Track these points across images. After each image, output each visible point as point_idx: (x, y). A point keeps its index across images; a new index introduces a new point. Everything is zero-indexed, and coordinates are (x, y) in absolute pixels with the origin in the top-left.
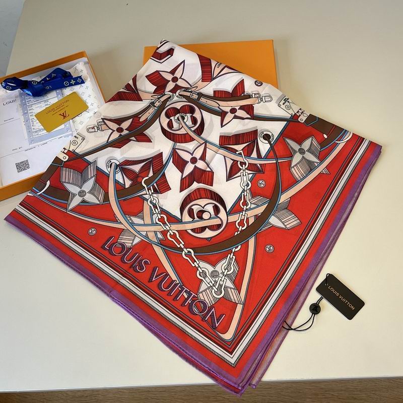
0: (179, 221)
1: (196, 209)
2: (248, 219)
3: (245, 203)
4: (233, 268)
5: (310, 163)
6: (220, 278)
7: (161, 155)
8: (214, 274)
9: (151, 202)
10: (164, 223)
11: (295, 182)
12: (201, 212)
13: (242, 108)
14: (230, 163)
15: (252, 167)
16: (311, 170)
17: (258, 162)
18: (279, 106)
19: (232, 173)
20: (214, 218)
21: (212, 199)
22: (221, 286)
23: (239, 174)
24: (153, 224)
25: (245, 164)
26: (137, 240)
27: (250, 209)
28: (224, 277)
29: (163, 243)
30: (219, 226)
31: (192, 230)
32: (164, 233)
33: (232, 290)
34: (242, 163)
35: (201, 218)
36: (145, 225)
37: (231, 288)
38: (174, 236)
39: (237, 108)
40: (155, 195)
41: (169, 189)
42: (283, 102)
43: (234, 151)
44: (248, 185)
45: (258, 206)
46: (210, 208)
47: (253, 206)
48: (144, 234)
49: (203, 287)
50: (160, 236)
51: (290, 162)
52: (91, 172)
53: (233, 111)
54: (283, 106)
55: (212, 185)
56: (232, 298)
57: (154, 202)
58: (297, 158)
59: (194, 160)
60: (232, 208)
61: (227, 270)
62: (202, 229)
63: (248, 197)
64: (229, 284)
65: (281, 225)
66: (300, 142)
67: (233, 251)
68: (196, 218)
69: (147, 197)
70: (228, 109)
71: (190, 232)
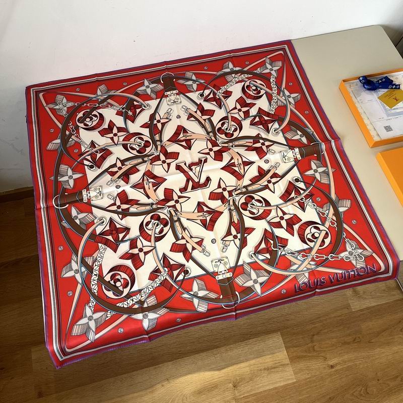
0: (311, 249)
1: (309, 236)
2: (332, 219)
3: (323, 214)
4: (354, 243)
5: (324, 172)
7: (266, 230)
8: (350, 253)
9: (289, 253)
10: (307, 256)
11: (329, 185)
12: (313, 235)
13: (272, 177)
14: (297, 204)
15: (307, 197)
16: (328, 175)
17: (307, 192)
18: (285, 162)
19: (302, 207)
20: (321, 233)
21: (309, 226)
22: (358, 255)
23: (305, 205)
24: (303, 262)
25: (303, 198)
26: (307, 275)
27: (328, 214)
29: (319, 264)
30: (327, 233)
31: (320, 246)
32: (313, 260)
34: (302, 199)
35: (316, 238)
36: (300, 266)
38: (317, 257)
39: (269, 179)
40: (285, 249)
41: (287, 240)
42: (284, 159)
43: (293, 198)
44: (314, 205)
45: (329, 210)
46: (313, 230)
47: (327, 212)
48: (305, 269)
49: (354, 262)
50: (312, 263)
51: (317, 180)
52: (247, 268)
53: (269, 182)
54: (287, 161)
55: (302, 220)
57: (289, 252)
58: (318, 176)
59: (282, 218)
60: (321, 221)
62: (323, 242)
63: (321, 210)
64: (360, 251)
65: (346, 209)
66: (311, 169)
68: (315, 240)
69: (283, 253)
70: (266, 183)
71: (320, 248)
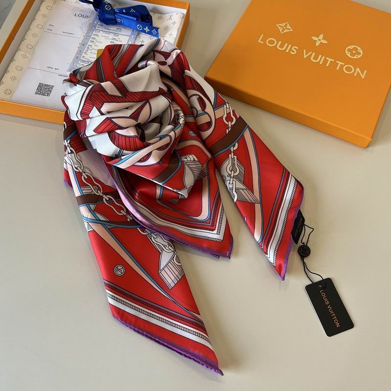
6: (228, 182)
28: (232, 179)
33: (245, 191)
37: (243, 189)
56: (247, 198)
61: (233, 172)
67: (232, 150)
